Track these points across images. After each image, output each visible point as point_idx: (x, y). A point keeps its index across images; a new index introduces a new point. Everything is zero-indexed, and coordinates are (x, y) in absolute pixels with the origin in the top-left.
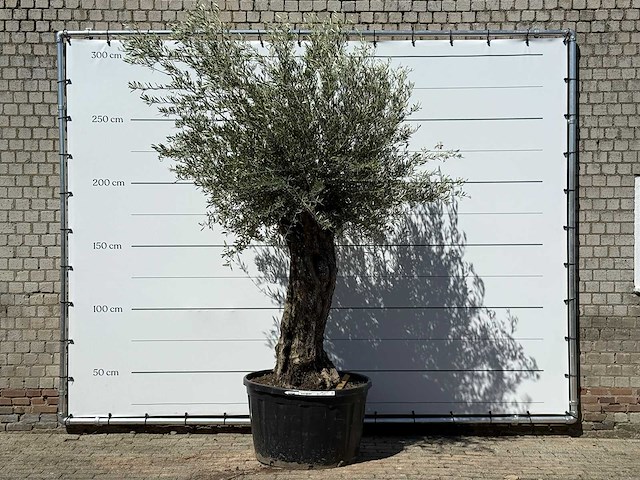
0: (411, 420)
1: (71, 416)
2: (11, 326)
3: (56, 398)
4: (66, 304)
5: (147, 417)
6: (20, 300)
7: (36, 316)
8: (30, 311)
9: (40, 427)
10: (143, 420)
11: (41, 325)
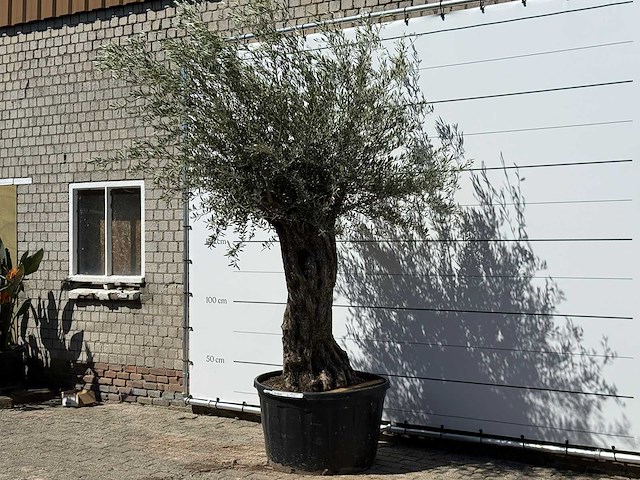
0: (478, 439)
1: (191, 397)
2: (155, 313)
3: (182, 378)
4: (187, 294)
5: (244, 404)
6: (162, 289)
7: (171, 305)
8: (167, 299)
9: (174, 404)
10: (241, 407)
11: (175, 312)
